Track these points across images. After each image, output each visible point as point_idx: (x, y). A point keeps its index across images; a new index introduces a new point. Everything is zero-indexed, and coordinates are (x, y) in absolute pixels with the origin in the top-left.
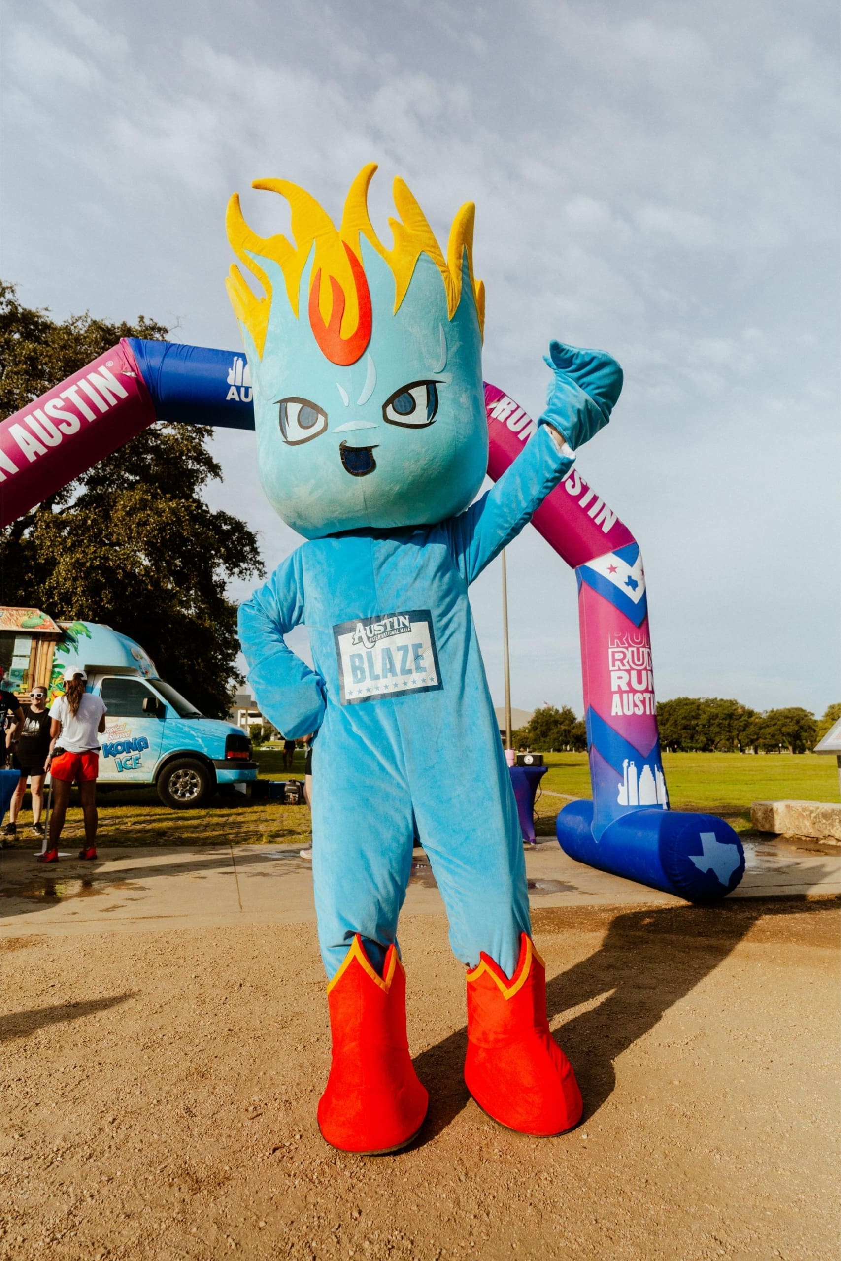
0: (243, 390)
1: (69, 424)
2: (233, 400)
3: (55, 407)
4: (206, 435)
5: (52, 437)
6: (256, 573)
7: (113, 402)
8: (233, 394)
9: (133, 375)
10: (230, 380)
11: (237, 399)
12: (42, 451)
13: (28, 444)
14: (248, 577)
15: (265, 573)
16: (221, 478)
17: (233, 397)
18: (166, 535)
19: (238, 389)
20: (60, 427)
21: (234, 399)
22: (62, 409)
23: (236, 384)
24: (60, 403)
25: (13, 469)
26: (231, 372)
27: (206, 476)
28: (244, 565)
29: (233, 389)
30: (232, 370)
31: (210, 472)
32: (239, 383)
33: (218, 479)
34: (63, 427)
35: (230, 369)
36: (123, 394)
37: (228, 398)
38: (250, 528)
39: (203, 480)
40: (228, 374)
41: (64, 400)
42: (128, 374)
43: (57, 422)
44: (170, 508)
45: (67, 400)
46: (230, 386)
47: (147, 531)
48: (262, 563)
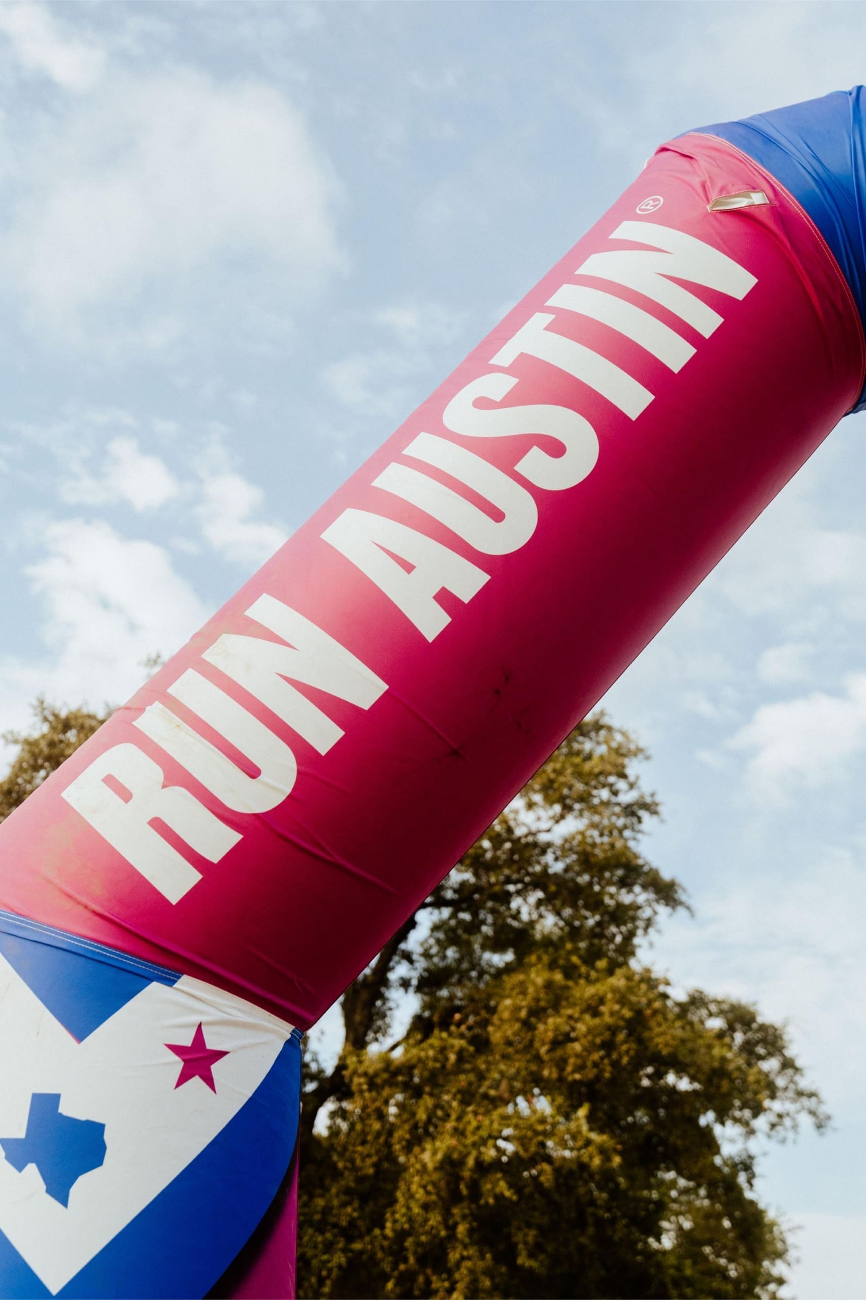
1: (555, 448)
3: (483, 403)
4: (643, 814)
5: (497, 515)
6: (805, 1121)
9: (758, 198)
12: (470, 582)
13: (408, 567)
14: (790, 1135)
15: (828, 1118)
16: (688, 908)
18: (620, 1057)
20: (519, 468)
22: (513, 399)
24: (497, 386)
27: (655, 913)
28: (776, 1106)
31: (657, 901)
33: (681, 911)
34: (533, 463)
36: (738, 281)
38: (767, 1015)
39: (649, 923)
41: (510, 371)
42: (741, 203)
43: (506, 454)
44: (614, 990)
45: (526, 367)
47: (577, 1056)
48: (811, 1095)
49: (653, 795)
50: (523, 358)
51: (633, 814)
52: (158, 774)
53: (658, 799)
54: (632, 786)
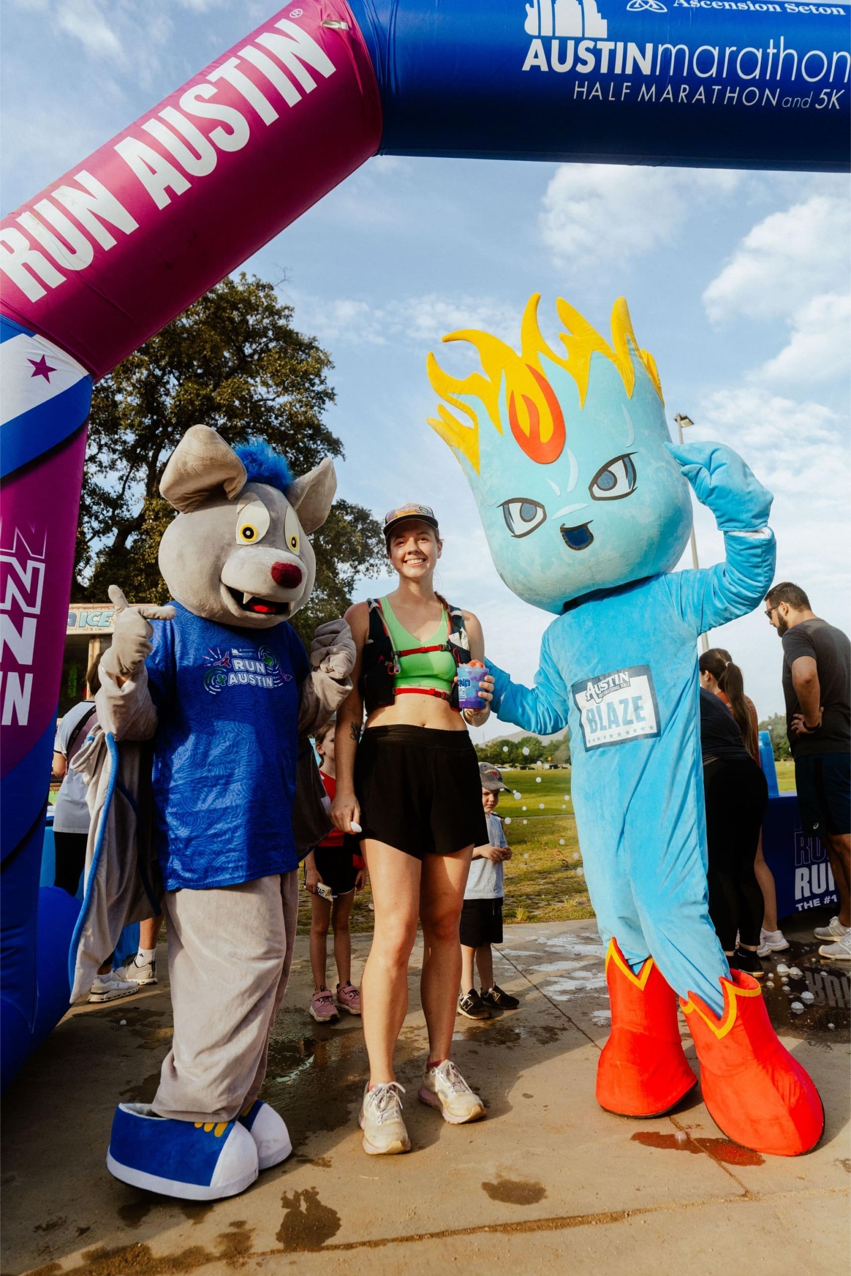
0: (555, 44)
1: (229, 130)
2: (535, 69)
3: (199, 98)
5: (198, 156)
7: (309, 85)
8: (536, 56)
9: (343, 27)
10: (530, 27)
11: (544, 68)
12: (182, 186)
13: (154, 172)
17: (536, 62)
19: (547, 43)
20: (211, 135)
21: (538, 67)
22: (214, 100)
23: (542, 34)
24: (207, 91)
25: (129, 225)
26: (531, 12)
29: (536, 46)
30: (532, 6)
31: (329, 450)
32: (547, 32)
34: (218, 135)
35: (527, 6)
36: (327, 68)
37: (526, 67)
40: (525, 15)
41: (214, 84)
42: (334, 27)
43: (207, 127)
45: (222, 84)
46: (531, 38)
49: (333, 389)
50: (222, 79)
51: (321, 398)
52: (27, 243)
53: (335, 392)
54: (322, 382)
